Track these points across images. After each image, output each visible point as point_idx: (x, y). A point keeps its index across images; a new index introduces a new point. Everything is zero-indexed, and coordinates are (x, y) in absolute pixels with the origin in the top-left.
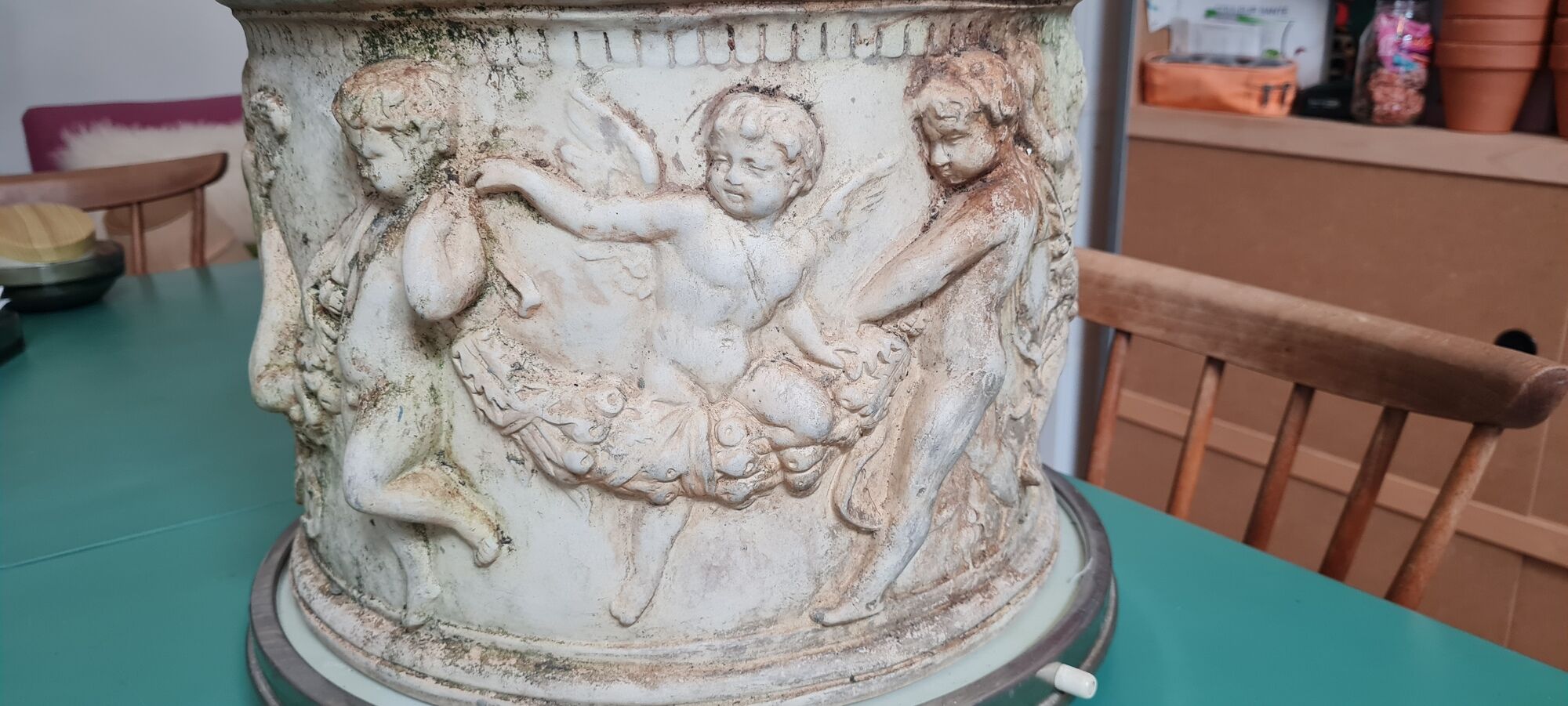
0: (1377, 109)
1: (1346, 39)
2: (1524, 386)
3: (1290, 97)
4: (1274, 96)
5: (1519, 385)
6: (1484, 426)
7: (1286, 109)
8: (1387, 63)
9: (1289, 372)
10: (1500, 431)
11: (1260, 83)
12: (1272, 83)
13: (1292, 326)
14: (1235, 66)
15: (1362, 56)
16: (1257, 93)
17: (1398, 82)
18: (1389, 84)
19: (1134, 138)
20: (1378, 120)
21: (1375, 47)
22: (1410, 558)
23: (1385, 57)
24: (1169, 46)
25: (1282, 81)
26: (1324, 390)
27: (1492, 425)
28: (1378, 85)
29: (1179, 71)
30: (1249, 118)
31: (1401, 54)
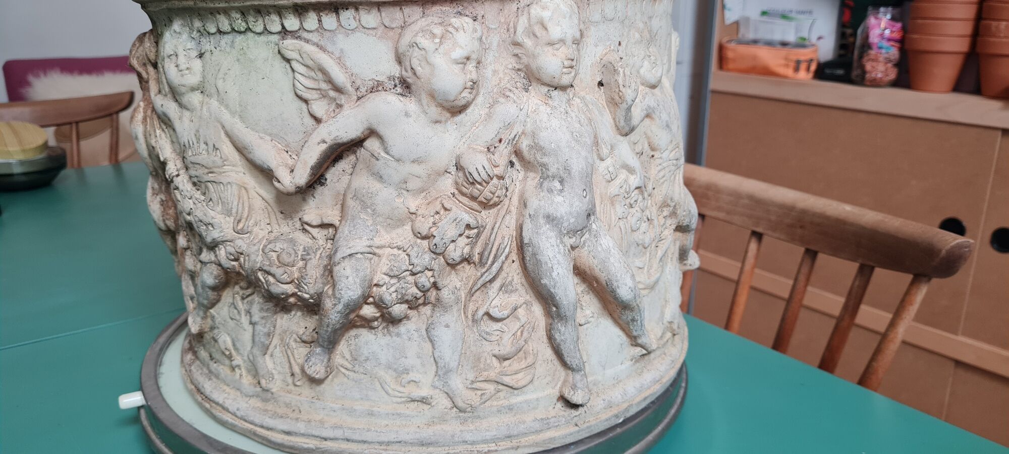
0: (868, 76)
1: (849, 31)
2: (944, 252)
3: (813, 67)
4: (803, 66)
5: (940, 251)
6: (920, 277)
7: (811, 75)
8: (874, 47)
9: (801, 241)
10: (929, 280)
11: (795, 58)
12: (802, 58)
13: (804, 212)
14: (779, 47)
15: (859, 41)
16: (792, 64)
17: (881, 59)
18: (875, 60)
19: (714, 92)
20: (868, 83)
21: (867, 37)
22: (873, 358)
23: (873, 43)
24: (737, 34)
25: (808, 57)
26: (824, 253)
27: (925, 276)
28: (869, 60)
29: (743, 50)
30: (786, 80)
31: (883, 41)
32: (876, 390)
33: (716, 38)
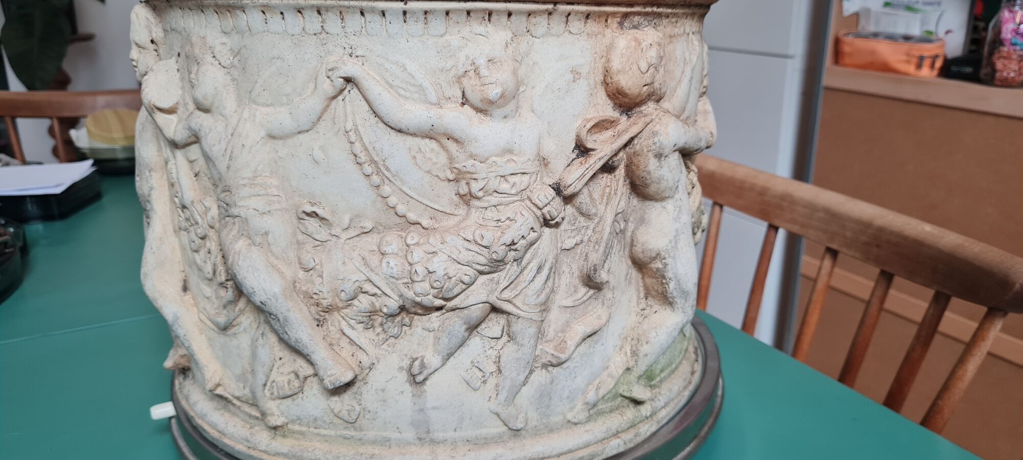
0: (998, 75)
1: (981, 25)
2: (1018, 286)
3: (939, 64)
4: (927, 63)
5: (1014, 284)
6: (994, 311)
7: (935, 72)
8: (1007, 44)
9: (877, 261)
10: (1005, 314)
11: (917, 53)
12: (926, 54)
13: (881, 229)
14: (902, 41)
15: (990, 35)
16: (915, 60)
17: (1014, 57)
18: (1008, 58)
19: (828, 89)
20: (999, 83)
21: (998, 31)
22: (939, 396)
23: (1005, 39)
24: (857, 26)
25: (933, 53)
26: (900, 276)
27: (1000, 310)
28: (999, 58)
29: (861, 43)
30: (907, 78)
31: (1017, 37)
32: (939, 432)
33: (832, 31)
